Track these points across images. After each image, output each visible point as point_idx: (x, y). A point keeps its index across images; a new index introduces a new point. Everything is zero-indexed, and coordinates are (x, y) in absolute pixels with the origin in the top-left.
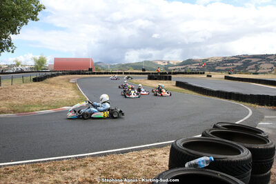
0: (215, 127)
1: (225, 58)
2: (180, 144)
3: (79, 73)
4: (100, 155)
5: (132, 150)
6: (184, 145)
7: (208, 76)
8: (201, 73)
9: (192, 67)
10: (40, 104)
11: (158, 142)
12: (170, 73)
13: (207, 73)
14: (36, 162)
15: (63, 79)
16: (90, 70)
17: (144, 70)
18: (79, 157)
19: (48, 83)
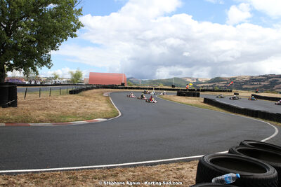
0: (242, 144)
1: (252, 77)
2: (207, 159)
3: (112, 87)
4: (130, 166)
5: (160, 163)
6: (212, 161)
7: (235, 94)
8: (229, 91)
9: (220, 85)
10: (75, 115)
11: (186, 156)
12: (198, 90)
13: (234, 91)
14: (70, 170)
15: (97, 92)
16: (123, 84)
17: (173, 86)
18: (110, 167)
19: (83, 96)
